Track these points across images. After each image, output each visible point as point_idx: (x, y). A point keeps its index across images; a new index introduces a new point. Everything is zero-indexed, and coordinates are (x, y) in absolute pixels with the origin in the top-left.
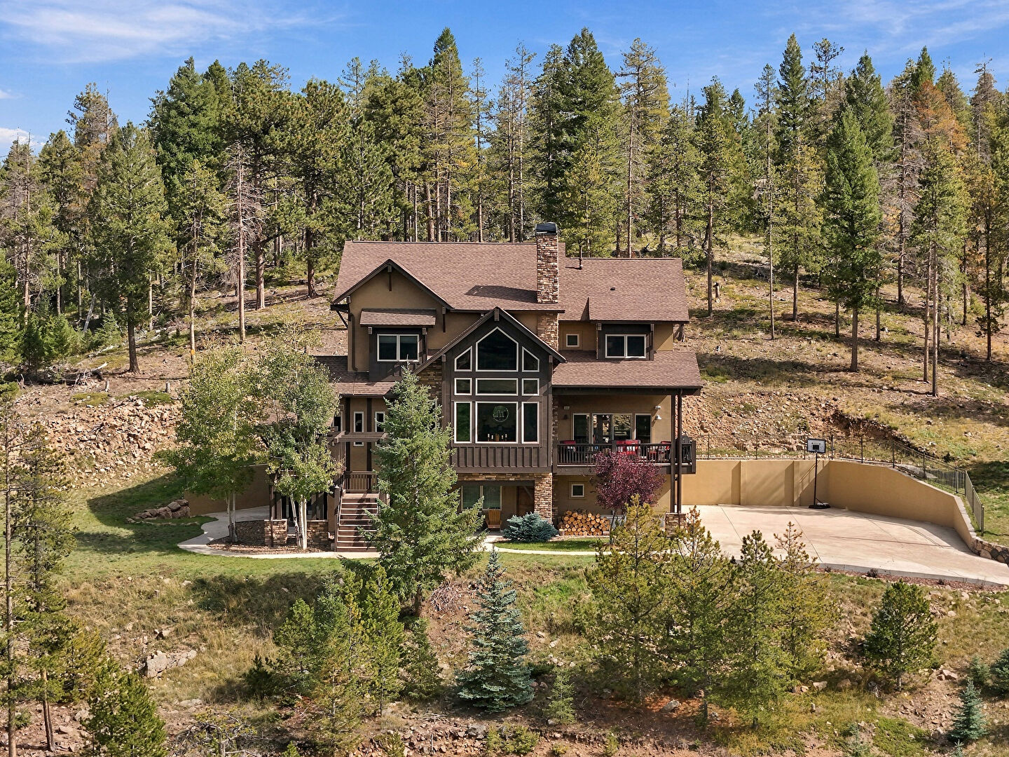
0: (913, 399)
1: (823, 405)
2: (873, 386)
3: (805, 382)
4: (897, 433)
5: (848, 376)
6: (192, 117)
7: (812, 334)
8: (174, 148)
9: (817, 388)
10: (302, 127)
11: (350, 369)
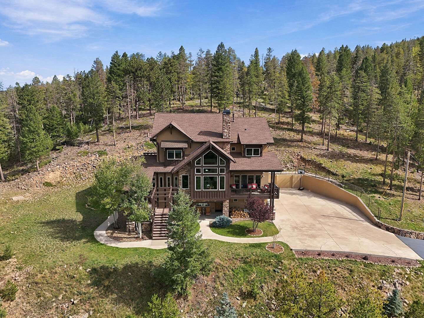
0: (322, 152)
1: (297, 154)
2: (309, 147)
3: (289, 146)
4: (323, 165)
5: (300, 143)
6: (118, 67)
7: (285, 129)
8: (113, 75)
9: (292, 148)
10: (146, 70)
11: (158, 161)
